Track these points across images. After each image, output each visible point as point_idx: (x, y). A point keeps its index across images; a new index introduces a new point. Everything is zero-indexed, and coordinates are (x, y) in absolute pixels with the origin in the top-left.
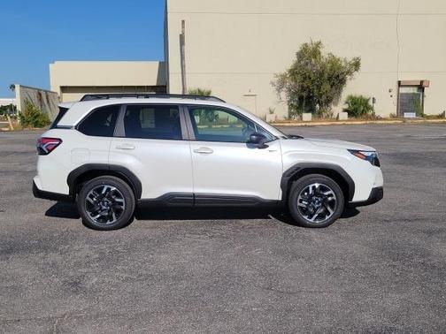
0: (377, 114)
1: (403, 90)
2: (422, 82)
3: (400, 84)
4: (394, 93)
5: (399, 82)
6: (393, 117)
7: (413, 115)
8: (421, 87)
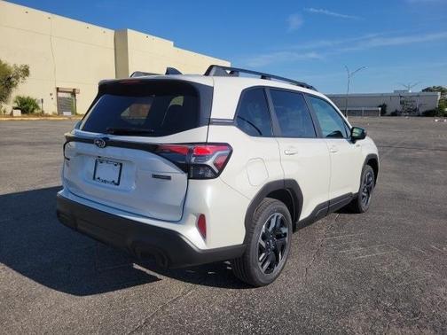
0: (46, 112)
1: (60, 95)
2: (74, 90)
3: (58, 90)
4: (54, 96)
5: (58, 89)
6: (54, 114)
7: (69, 114)
8: (74, 93)
